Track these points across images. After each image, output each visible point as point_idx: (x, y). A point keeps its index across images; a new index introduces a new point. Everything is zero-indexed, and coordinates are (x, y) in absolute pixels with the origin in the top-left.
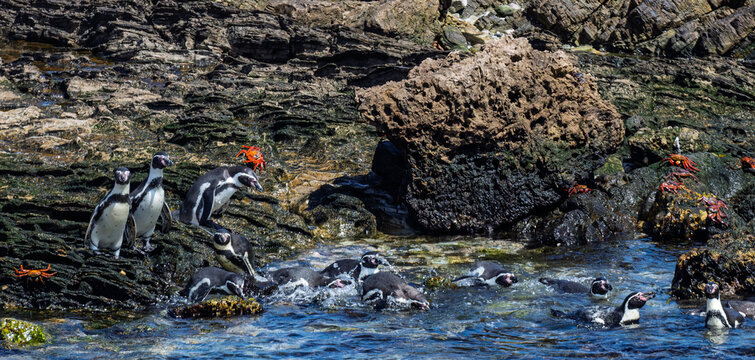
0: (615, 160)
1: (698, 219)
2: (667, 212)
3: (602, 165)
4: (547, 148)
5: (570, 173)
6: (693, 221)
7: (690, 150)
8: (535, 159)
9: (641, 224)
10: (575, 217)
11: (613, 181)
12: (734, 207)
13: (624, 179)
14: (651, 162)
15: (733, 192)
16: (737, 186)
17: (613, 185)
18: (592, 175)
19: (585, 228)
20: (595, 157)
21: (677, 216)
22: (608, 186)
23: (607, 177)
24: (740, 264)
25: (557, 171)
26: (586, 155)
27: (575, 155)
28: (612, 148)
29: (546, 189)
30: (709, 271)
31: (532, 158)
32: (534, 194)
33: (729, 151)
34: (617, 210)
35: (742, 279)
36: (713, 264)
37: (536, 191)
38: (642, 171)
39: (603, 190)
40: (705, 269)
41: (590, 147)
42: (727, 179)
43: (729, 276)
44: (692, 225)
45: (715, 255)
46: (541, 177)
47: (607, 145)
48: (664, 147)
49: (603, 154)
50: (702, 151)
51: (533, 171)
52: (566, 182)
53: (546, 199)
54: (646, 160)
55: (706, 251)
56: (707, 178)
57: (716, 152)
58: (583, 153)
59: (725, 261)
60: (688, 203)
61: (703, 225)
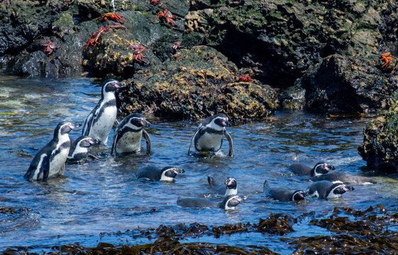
0: (67, 16)
1: (127, 59)
2: (104, 53)
3: (57, 19)
4: (18, 6)
5: (34, 24)
6: (123, 61)
7: (122, 9)
8: (9, 14)
9: (86, 62)
10: (38, 56)
11: (66, 31)
12: (153, 51)
13: (74, 29)
14: (93, 18)
15: (153, 40)
16: (156, 36)
17: (66, 34)
18: (50, 26)
19: (45, 64)
20: (53, 13)
21: (112, 57)
22: (62, 34)
23: (62, 28)
24: (157, 93)
25: (25, 22)
26: (47, 11)
27: (38, 11)
28: (65, 6)
29: (16, 36)
30: (134, 96)
31: (7, 13)
32: (8, 39)
33: (150, 10)
34: (68, 51)
35: (158, 103)
36: (137, 92)
37: (10, 37)
38: (87, 23)
39: (58, 37)
40: (132, 95)
41: (50, 6)
42: (148, 30)
43: (150, 100)
44: (123, 63)
45: (139, 85)
46: (14, 27)
47: (62, 4)
48: (103, 7)
49: (59, 11)
50: (130, 10)
51: (8, 22)
52: (31, 31)
53: (17, 42)
54: (90, 16)
55: (133, 83)
56: (134, 30)
57: (141, 10)
58: (44, 10)
59: (146, 90)
60: (120, 47)
61: (130, 64)
